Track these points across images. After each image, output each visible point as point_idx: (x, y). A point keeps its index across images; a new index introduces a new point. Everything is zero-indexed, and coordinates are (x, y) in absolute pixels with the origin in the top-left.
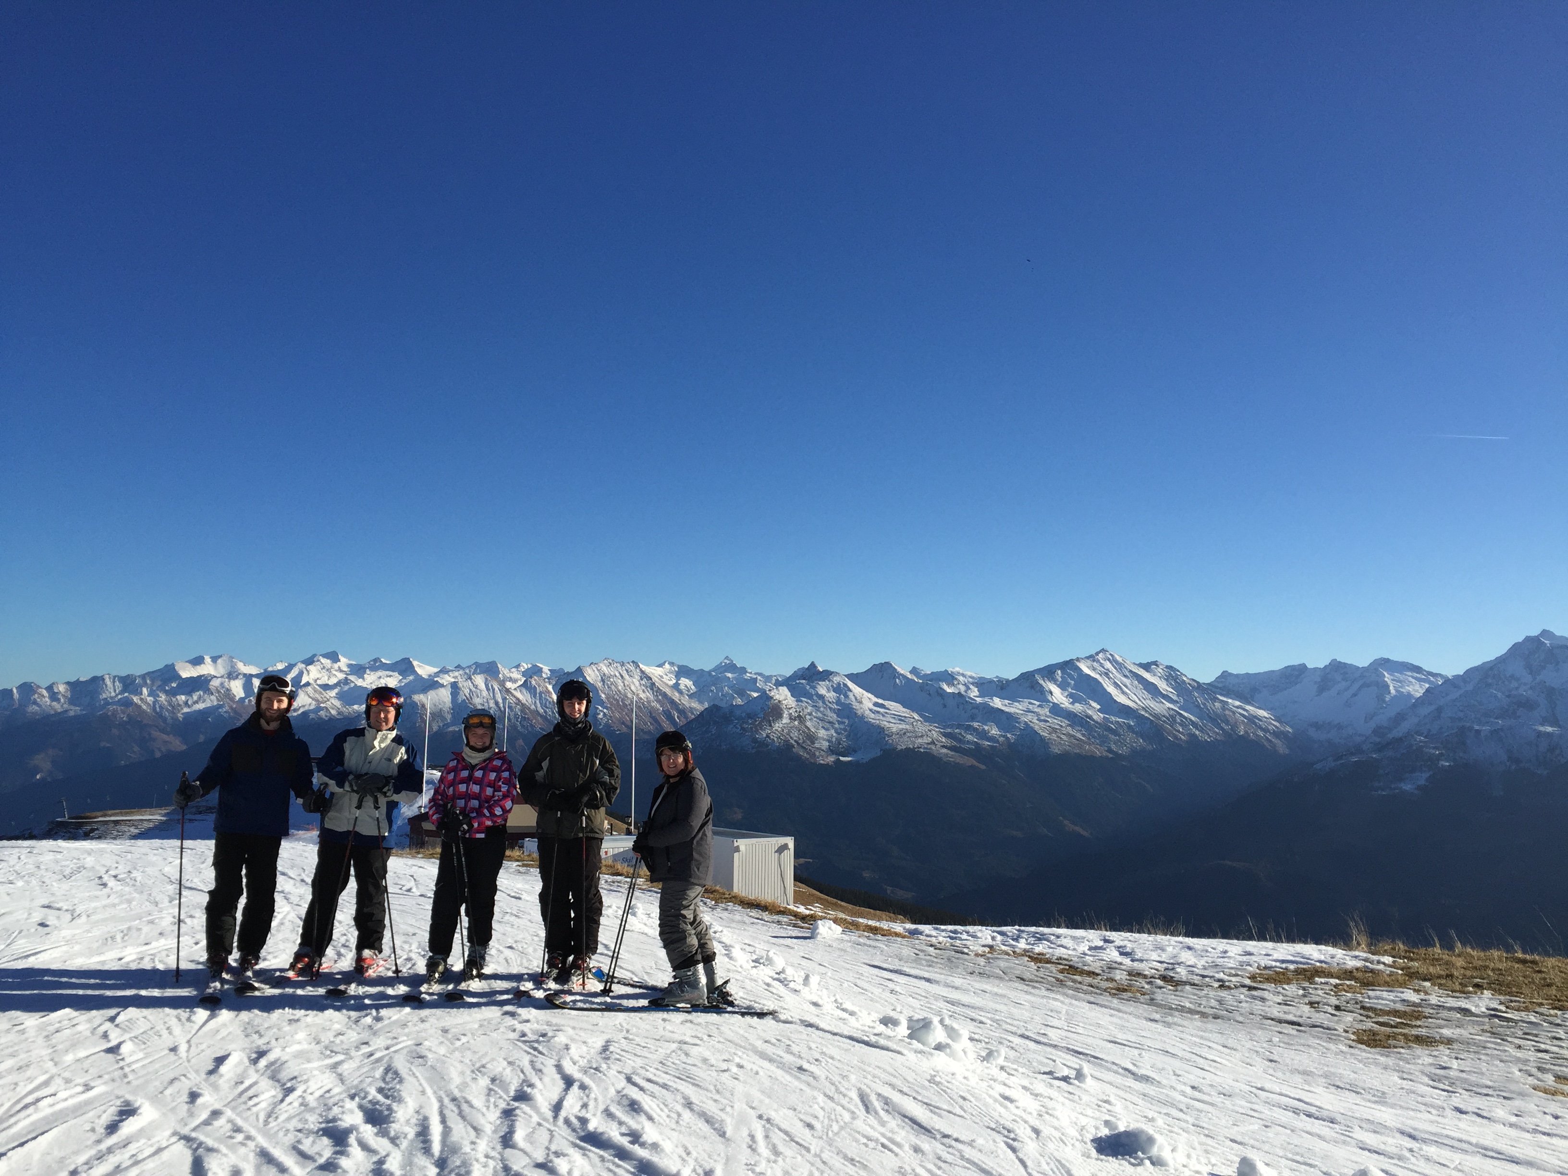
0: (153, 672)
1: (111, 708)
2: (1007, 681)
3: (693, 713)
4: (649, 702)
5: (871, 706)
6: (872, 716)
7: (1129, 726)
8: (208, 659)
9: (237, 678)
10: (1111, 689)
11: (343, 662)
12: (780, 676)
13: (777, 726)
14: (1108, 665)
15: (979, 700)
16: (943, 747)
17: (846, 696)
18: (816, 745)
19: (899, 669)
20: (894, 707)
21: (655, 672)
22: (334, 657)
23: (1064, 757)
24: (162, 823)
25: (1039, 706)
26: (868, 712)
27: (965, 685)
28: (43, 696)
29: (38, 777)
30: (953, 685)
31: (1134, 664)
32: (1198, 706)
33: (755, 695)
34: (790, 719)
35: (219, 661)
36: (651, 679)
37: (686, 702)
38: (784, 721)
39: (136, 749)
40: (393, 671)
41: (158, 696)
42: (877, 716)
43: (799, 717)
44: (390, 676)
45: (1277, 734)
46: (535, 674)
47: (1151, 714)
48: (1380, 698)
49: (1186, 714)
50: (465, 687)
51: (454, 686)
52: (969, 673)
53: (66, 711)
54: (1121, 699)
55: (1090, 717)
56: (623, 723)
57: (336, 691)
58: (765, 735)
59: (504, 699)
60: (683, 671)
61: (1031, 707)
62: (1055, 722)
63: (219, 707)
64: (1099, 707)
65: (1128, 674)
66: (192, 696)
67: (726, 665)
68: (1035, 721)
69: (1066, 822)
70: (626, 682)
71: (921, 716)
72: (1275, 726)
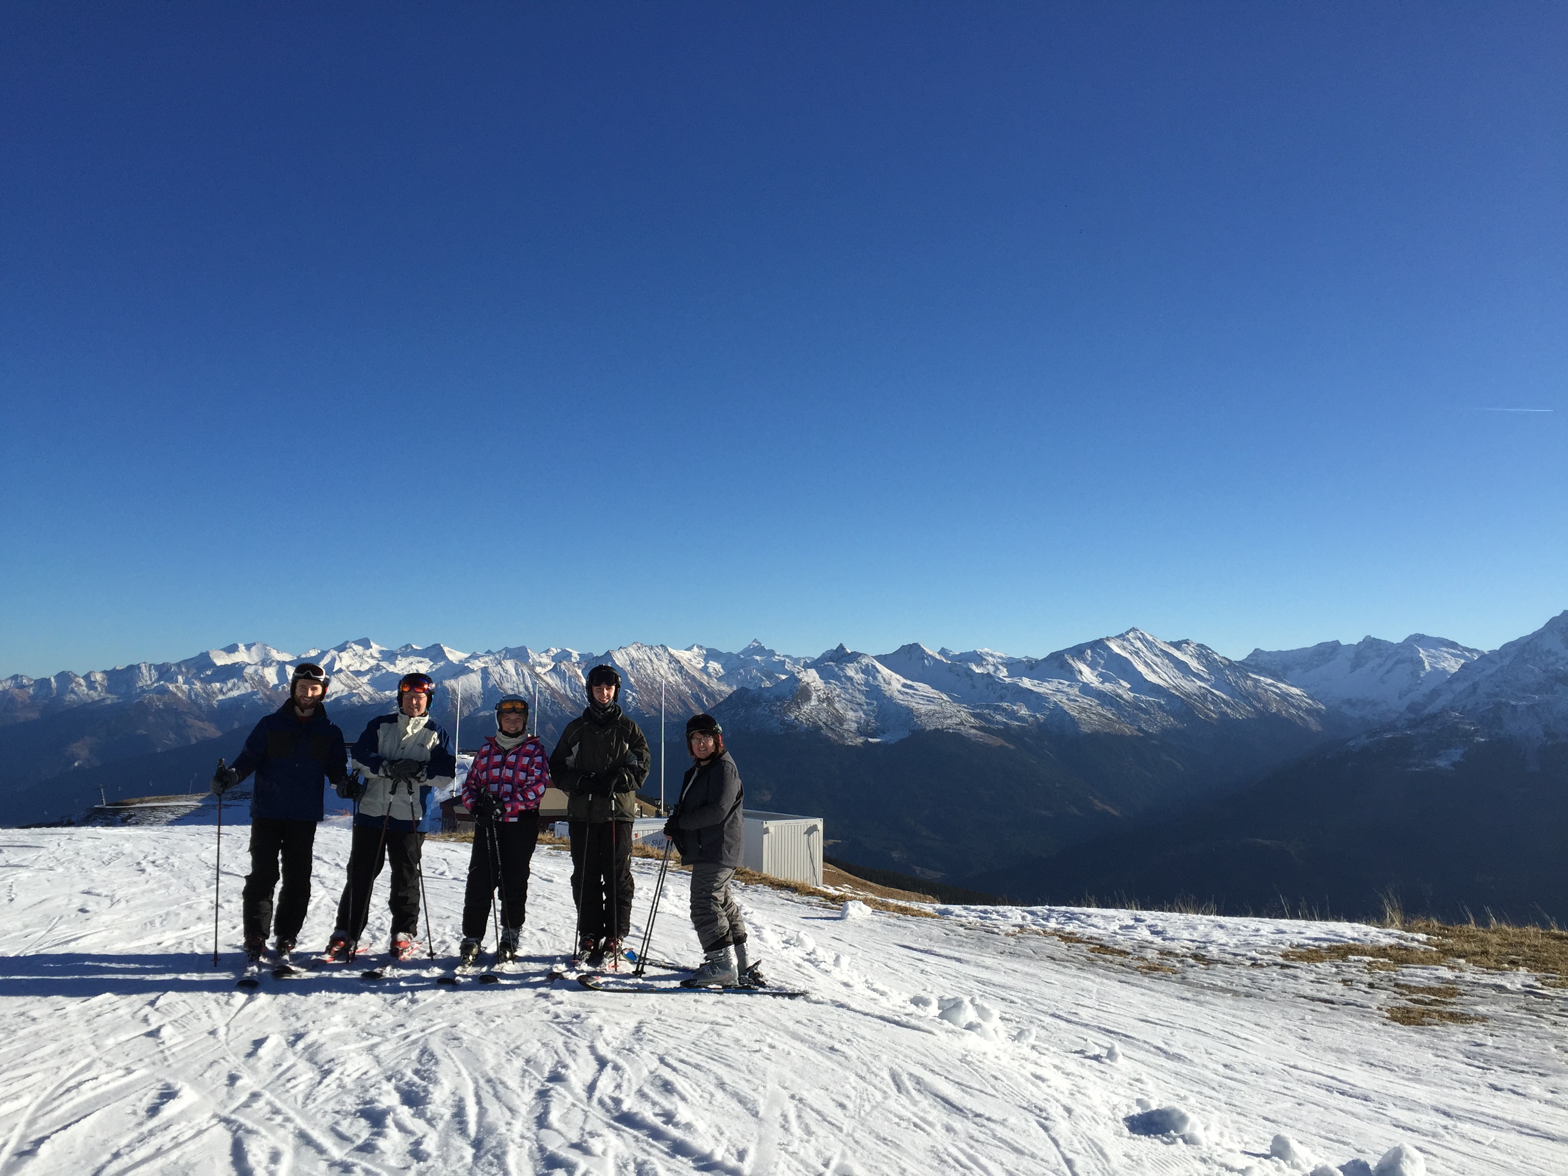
0: (189, 660)
1: (147, 696)
2: (1037, 661)
3: (721, 696)
4: (678, 685)
5: (899, 687)
6: (901, 697)
7: (1160, 706)
8: (242, 647)
9: (270, 665)
10: (1141, 668)
11: (375, 648)
12: (809, 658)
13: (806, 708)
14: (1138, 644)
15: (1008, 680)
16: (972, 727)
17: (875, 678)
18: (845, 727)
19: (927, 650)
20: (923, 688)
21: (684, 655)
22: (366, 644)
23: (1094, 737)
24: (198, 809)
25: (1069, 686)
26: (896, 693)
27: (994, 665)
28: (80, 684)
29: (76, 764)
30: (982, 665)
31: (1165, 642)
32: (1230, 684)
33: (784, 677)
34: (819, 701)
35: (253, 649)
36: (679, 662)
37: (715, 685)
38: (813, 703)
39: (172, 736)
40: (424, 657)
41: (194, 684)
42: (905, 697)
43: (828, 698)
44: (421, 662)
45: (1309, 711)
46: (564, 658)
47: (1181, 693)
48: (1415, 674)
49: (1217, 692)
50: (496, 672)
51: (485, 671)
52: (998, 654)
53: (104, 699)
54: (1152, 678)
55: (1120, 696)
56: (652, 706)
57: (368, 677)
58: (793, 718)
59: (534, 684)
60: (711, 655)
61: (1060, 686)
62: (1086, 701)
63: (256, 693)
64: (1129, 686)
65: (1158, 653)
66: (226, 684)
67: (754, 648)
68: (1064, 700)
69: (1096, 802)
70: (655, 667)
71: (949, 696)
72: (1308, 703)
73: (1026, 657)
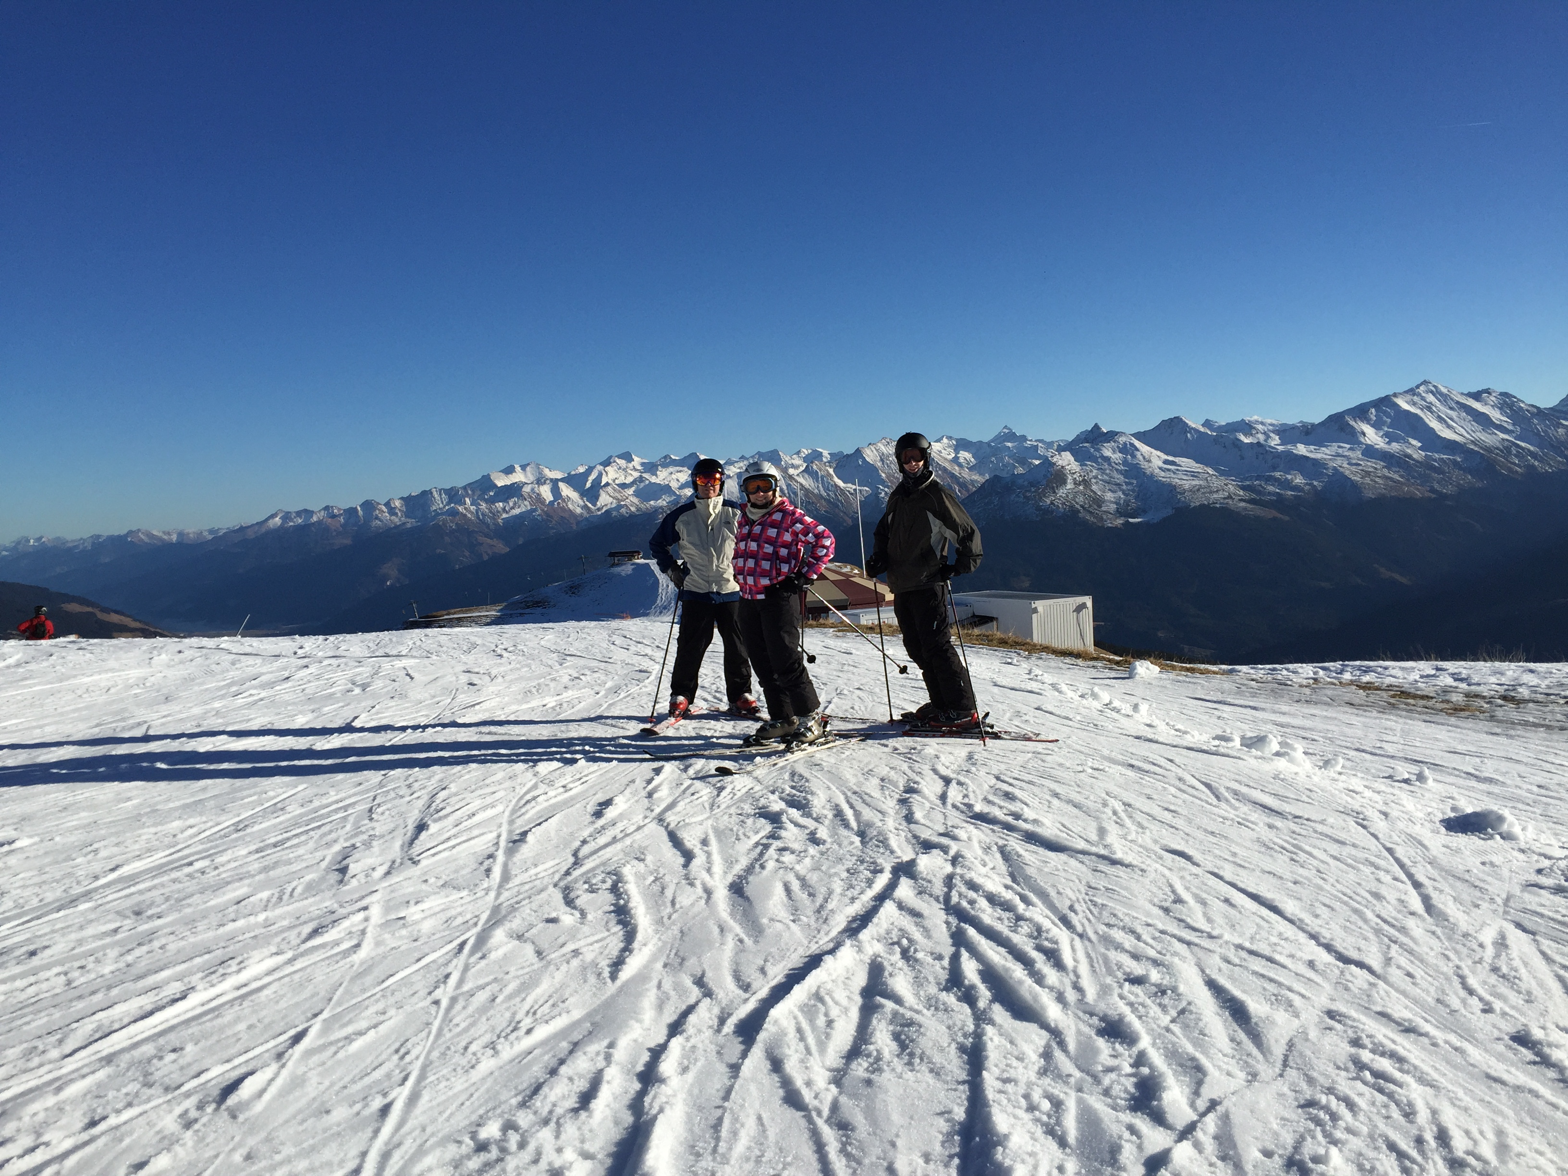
0: (472, 483)
1: (441, 518)
2: (1313, 425)
3: (973, 486)
5: (1161, 464)
6: (1163, 474)
7: (1455, 462)
8: (518, 468)
9: (545, 483)
10: (1434, 424)
11: (637, 461)
12: (1062, 441)
13: (1062, 492)
14: (1431, 398)
15: (1280, 448)
16: (1241, 500)
17: (1134, 456)
18: (1103, 509)
19: (1190, 423)
20: (1186, 463)
22: (628, 457)
23: (1380, 502)
24: (498, 617)
25: (1350, 449)
26: (1157, 471)
27: (1264, 433)
28: (383, 512)
29: (388, 584)
30: (1251, 434)
31: (1462, 394)
32: (1538, 434)
33: (1037, 462)
34: (1075, 483)
35: (528, 469)
37: (966, 474)
38: (1069, 487)
39: (467, 554)
40: (682, 466)
41: (480, 505)
42: (1167, 474)
43: (1084, 480)
44: (680, 472)
46: (815, 458)
47: (1481, 448)
49: (1523, 444)
52: (1269, 421)
53: (404, 524)
54: (1446, 434)
55: (1409, 456)
57: (633, 489)
58: (1048, 502)
60: (961, 444)
61: (1340, 450)
62: (1370, 464)
63: (535, 510)
64: (1420, 444)
65: (1454, 405)
66: (508, 503)
67: (1005, 434)
68: (1345, 465)
69: (1382, 570)
71: (1216, 470)
73: (1301, 422)
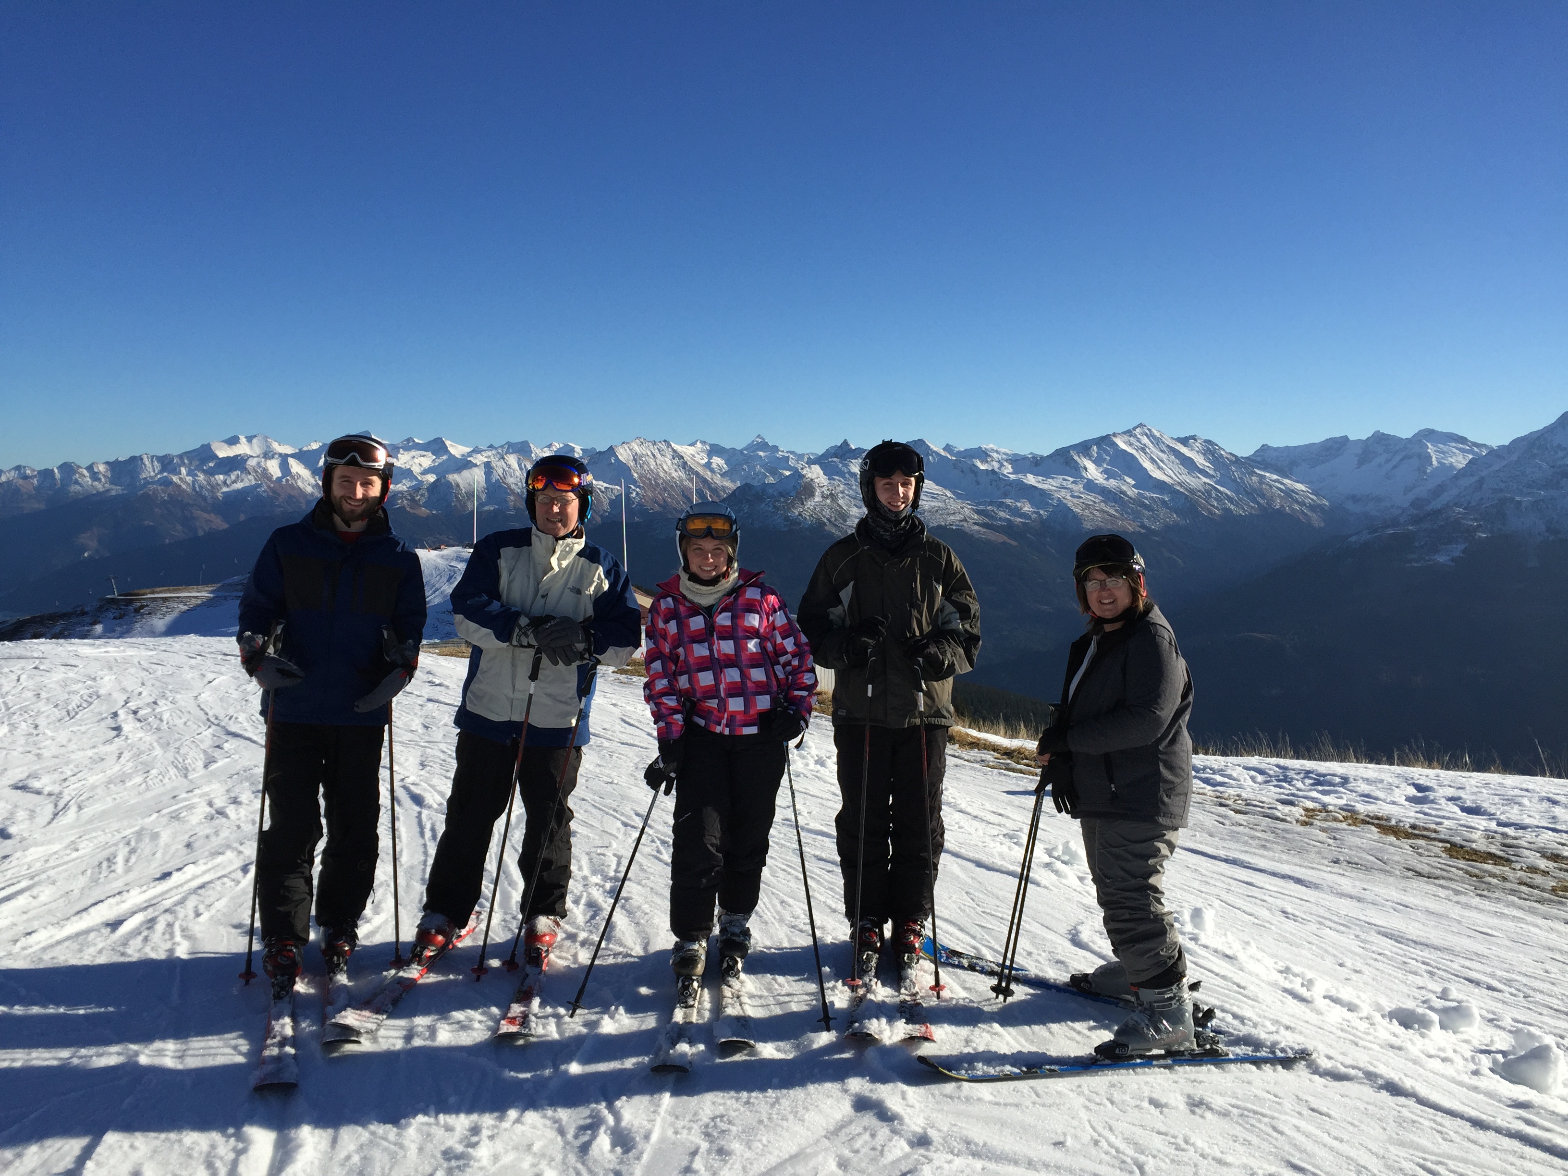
0: (189, 452)
1: (151, 487)
2: (1042, 457)
3: (725, 492)
4: (681, 481)
7: (1164, 502)
8: (243, 439)
9: (273, 457)
10: (1147, 464)
12: (812, 454)
13: (810, 504)
14: (1145, 440)
15: (1012, 477)
16: (975, 524)
19: (932, 446)
21: (687, 451)
24: (210, 600)
25: (1073, 482)
27: (999, 461)
28: (84, 475)
29: (86, 555)
30: (987, 462)
31: (1172, 438)
32: (1235, 481)
33: (787, 473)
34: (823, 497)
35: (255, 441)
36: (683, 458)
37: (718, 480)
38: (817, 499)
39: (179, 527)
40: (426, 451)
41: (197, 475)
43: (831, 494)
44: (424, 456)
45: (1313, 507)
47: (1186, 489)
48: (1421, 470)
49: (1221, 489)
50: (499, 466)
51: (488, 466)
52: (1003, 450)
53: (108, 491)
54: (1157, 474)
55: (1124, 493)
56: (656, 502)
58: (797, 514)
60: (715, 450)
61: (1064, 483)
62: (1090, 498)
63: (260, 486)
64: (1134, 482)
65: (1165, 449)
66: (230, 476)
67: (758, 443)
68: (1068, 497)
70: (658, 462)
71: (953, 493)
72: (1312, 500)
73: (1031, 453)
